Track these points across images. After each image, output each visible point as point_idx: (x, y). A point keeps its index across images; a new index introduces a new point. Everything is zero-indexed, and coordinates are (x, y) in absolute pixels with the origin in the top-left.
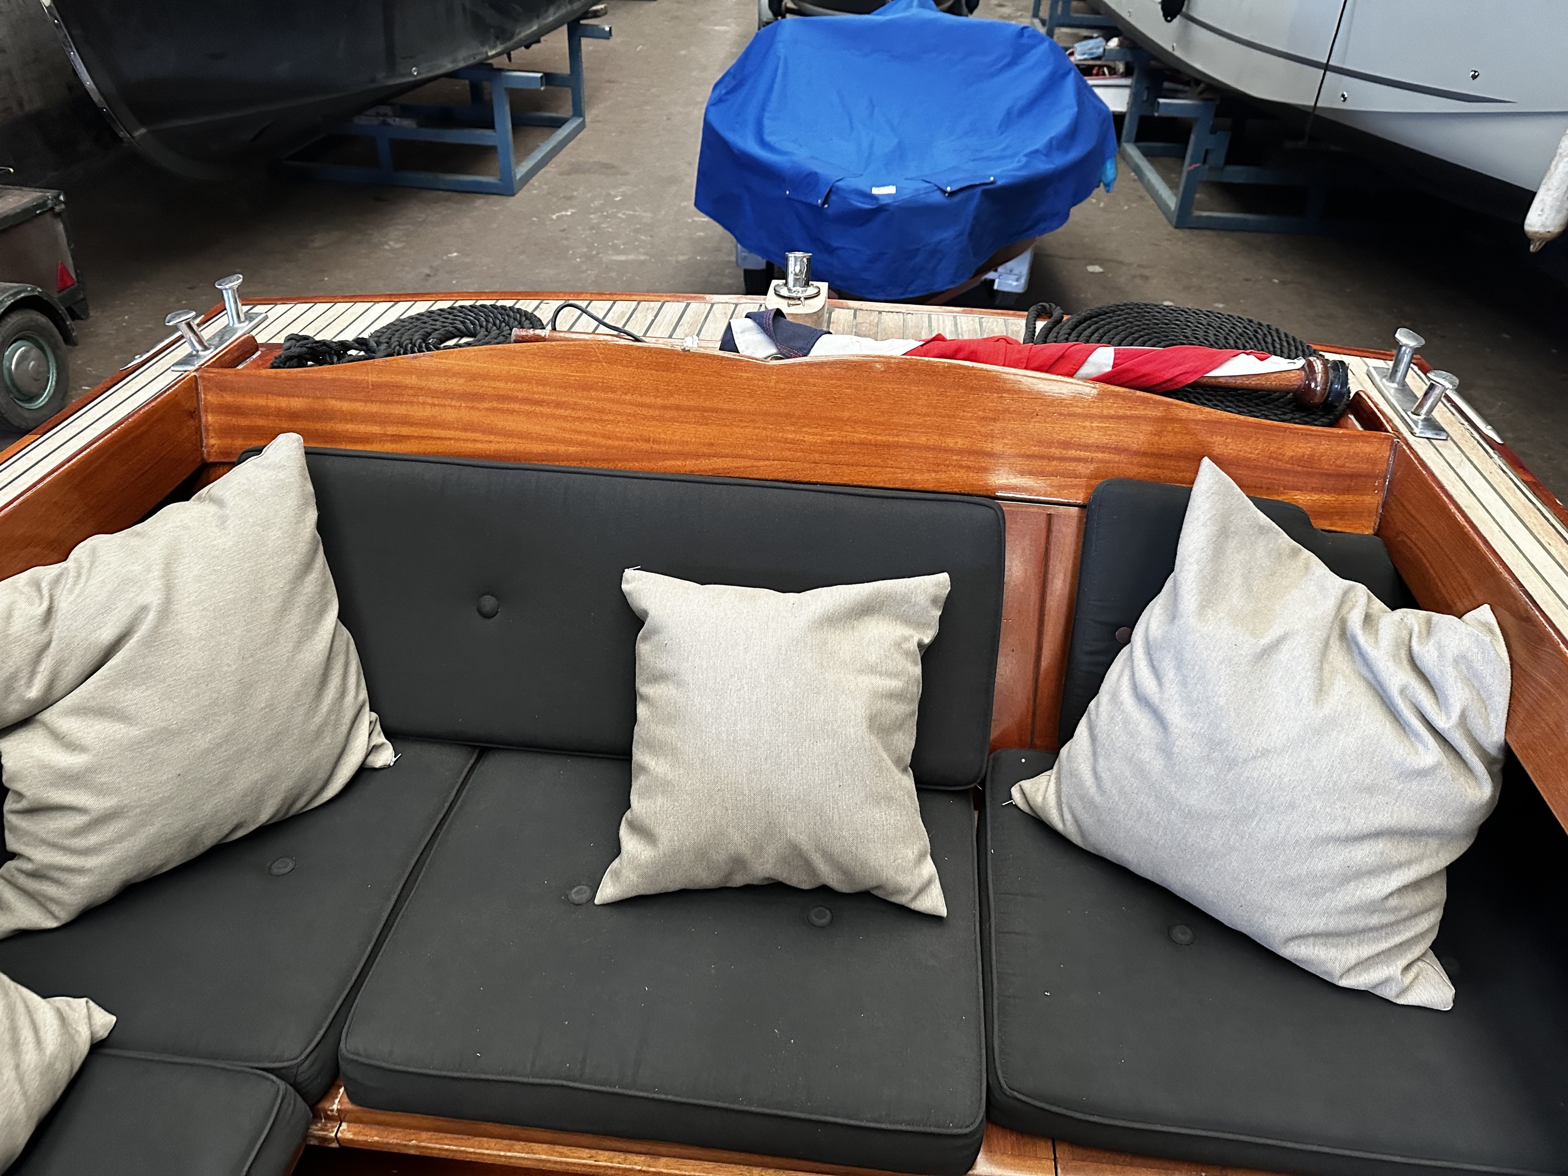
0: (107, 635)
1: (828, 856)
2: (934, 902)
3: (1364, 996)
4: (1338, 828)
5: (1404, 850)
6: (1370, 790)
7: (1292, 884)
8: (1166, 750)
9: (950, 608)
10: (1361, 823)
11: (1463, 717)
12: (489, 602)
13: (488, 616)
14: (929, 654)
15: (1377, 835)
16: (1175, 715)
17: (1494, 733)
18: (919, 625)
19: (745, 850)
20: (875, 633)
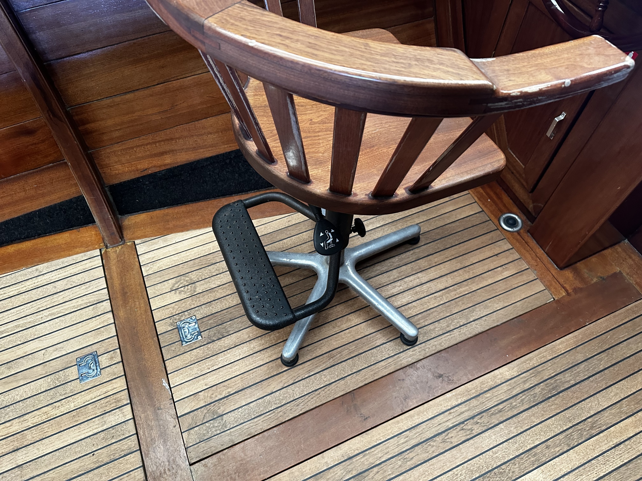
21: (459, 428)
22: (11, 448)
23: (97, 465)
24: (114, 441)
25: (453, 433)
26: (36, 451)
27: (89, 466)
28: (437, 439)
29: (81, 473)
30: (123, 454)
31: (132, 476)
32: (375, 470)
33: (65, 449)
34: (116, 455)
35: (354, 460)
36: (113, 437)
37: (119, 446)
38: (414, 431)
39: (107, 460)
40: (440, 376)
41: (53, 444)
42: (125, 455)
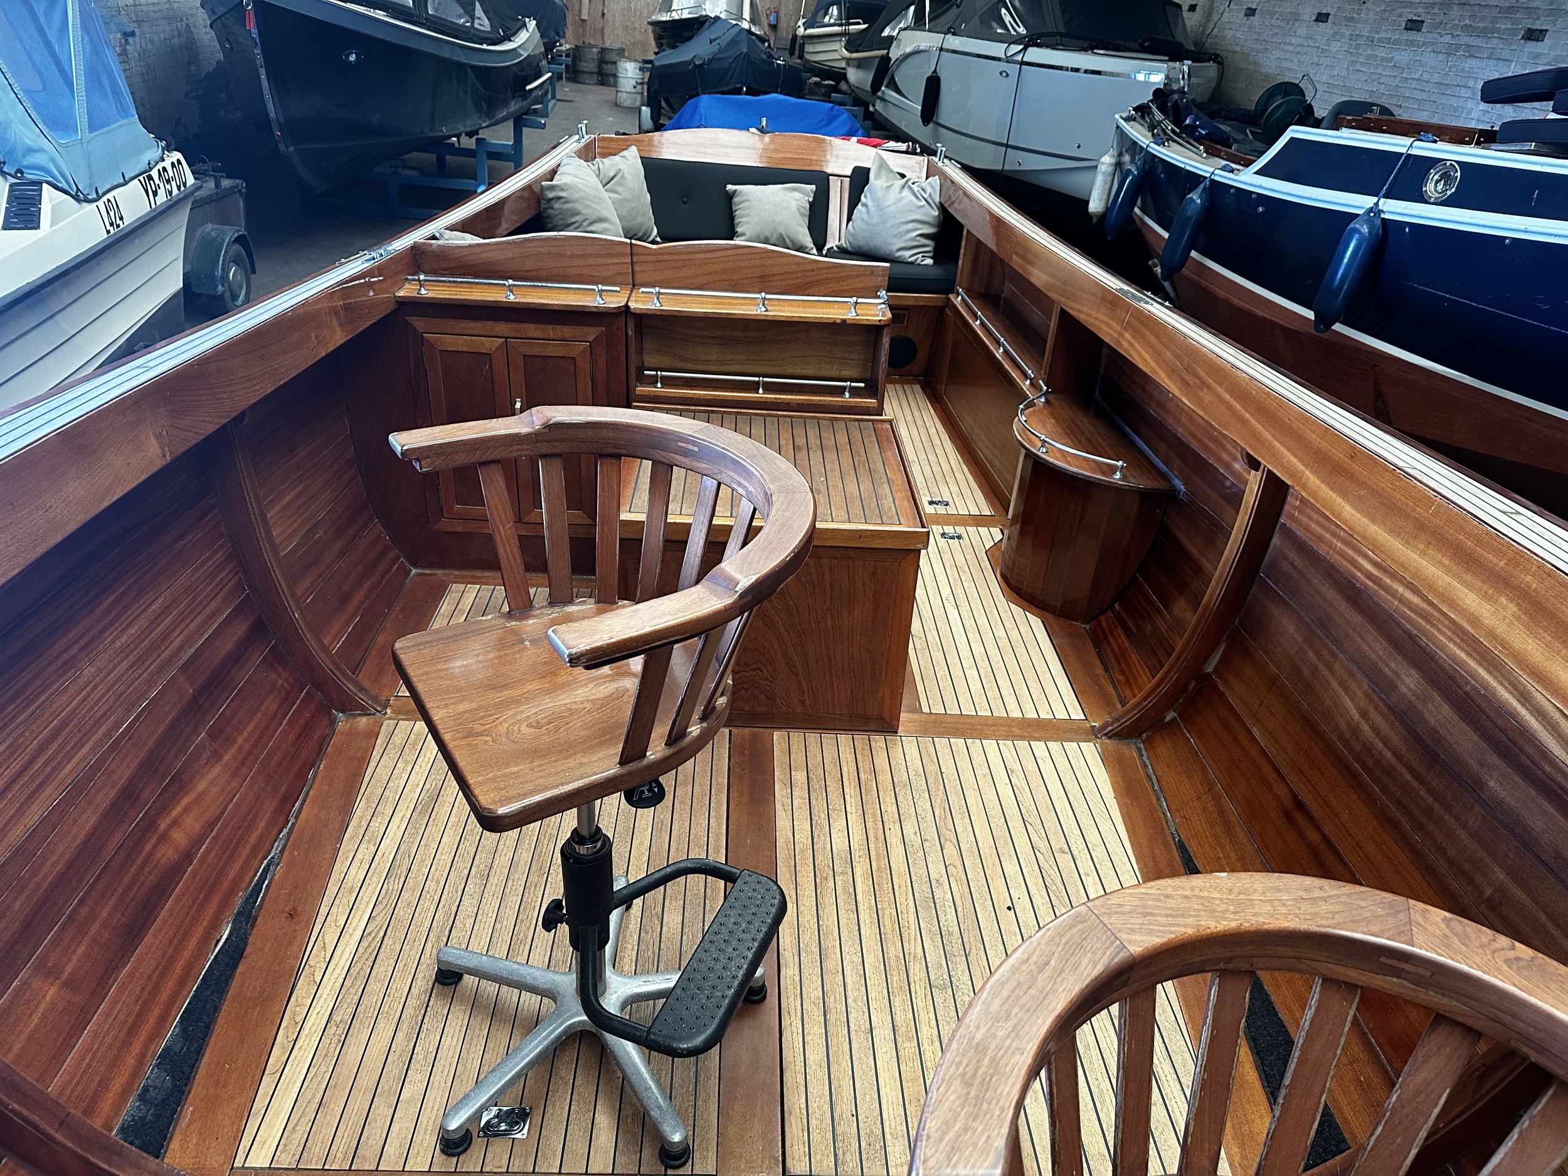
1: (789, 238)
3: (912, 263)
4: (902, 220)
5: (919, 226)
6: (911, 211)
7: (895, 236)
8: (868, 212)
9: (816, 193)
10: (910, 218)
11: (930, 195)
13: (684, 203)
14: (811, 204)
15: (913, 221)
16: (870, 204)
17: (937, 200)
18: (809, 197)
19: (769, 235)
20: (797, 195)
22: (898, 1023)
23: (836, 1117)
24: (863, 1144)
26: (884, 1049)
27: (839, 1107)
29: (834, 1096)
30: (840, 1153)
31: (802, 1158)
33: (875, 1083)
34: (841, 1144)
36: (870, 1145)
37: (853, 1150)
39: (839, 1130)
41: (886, 1070)
42: (835, 1155)
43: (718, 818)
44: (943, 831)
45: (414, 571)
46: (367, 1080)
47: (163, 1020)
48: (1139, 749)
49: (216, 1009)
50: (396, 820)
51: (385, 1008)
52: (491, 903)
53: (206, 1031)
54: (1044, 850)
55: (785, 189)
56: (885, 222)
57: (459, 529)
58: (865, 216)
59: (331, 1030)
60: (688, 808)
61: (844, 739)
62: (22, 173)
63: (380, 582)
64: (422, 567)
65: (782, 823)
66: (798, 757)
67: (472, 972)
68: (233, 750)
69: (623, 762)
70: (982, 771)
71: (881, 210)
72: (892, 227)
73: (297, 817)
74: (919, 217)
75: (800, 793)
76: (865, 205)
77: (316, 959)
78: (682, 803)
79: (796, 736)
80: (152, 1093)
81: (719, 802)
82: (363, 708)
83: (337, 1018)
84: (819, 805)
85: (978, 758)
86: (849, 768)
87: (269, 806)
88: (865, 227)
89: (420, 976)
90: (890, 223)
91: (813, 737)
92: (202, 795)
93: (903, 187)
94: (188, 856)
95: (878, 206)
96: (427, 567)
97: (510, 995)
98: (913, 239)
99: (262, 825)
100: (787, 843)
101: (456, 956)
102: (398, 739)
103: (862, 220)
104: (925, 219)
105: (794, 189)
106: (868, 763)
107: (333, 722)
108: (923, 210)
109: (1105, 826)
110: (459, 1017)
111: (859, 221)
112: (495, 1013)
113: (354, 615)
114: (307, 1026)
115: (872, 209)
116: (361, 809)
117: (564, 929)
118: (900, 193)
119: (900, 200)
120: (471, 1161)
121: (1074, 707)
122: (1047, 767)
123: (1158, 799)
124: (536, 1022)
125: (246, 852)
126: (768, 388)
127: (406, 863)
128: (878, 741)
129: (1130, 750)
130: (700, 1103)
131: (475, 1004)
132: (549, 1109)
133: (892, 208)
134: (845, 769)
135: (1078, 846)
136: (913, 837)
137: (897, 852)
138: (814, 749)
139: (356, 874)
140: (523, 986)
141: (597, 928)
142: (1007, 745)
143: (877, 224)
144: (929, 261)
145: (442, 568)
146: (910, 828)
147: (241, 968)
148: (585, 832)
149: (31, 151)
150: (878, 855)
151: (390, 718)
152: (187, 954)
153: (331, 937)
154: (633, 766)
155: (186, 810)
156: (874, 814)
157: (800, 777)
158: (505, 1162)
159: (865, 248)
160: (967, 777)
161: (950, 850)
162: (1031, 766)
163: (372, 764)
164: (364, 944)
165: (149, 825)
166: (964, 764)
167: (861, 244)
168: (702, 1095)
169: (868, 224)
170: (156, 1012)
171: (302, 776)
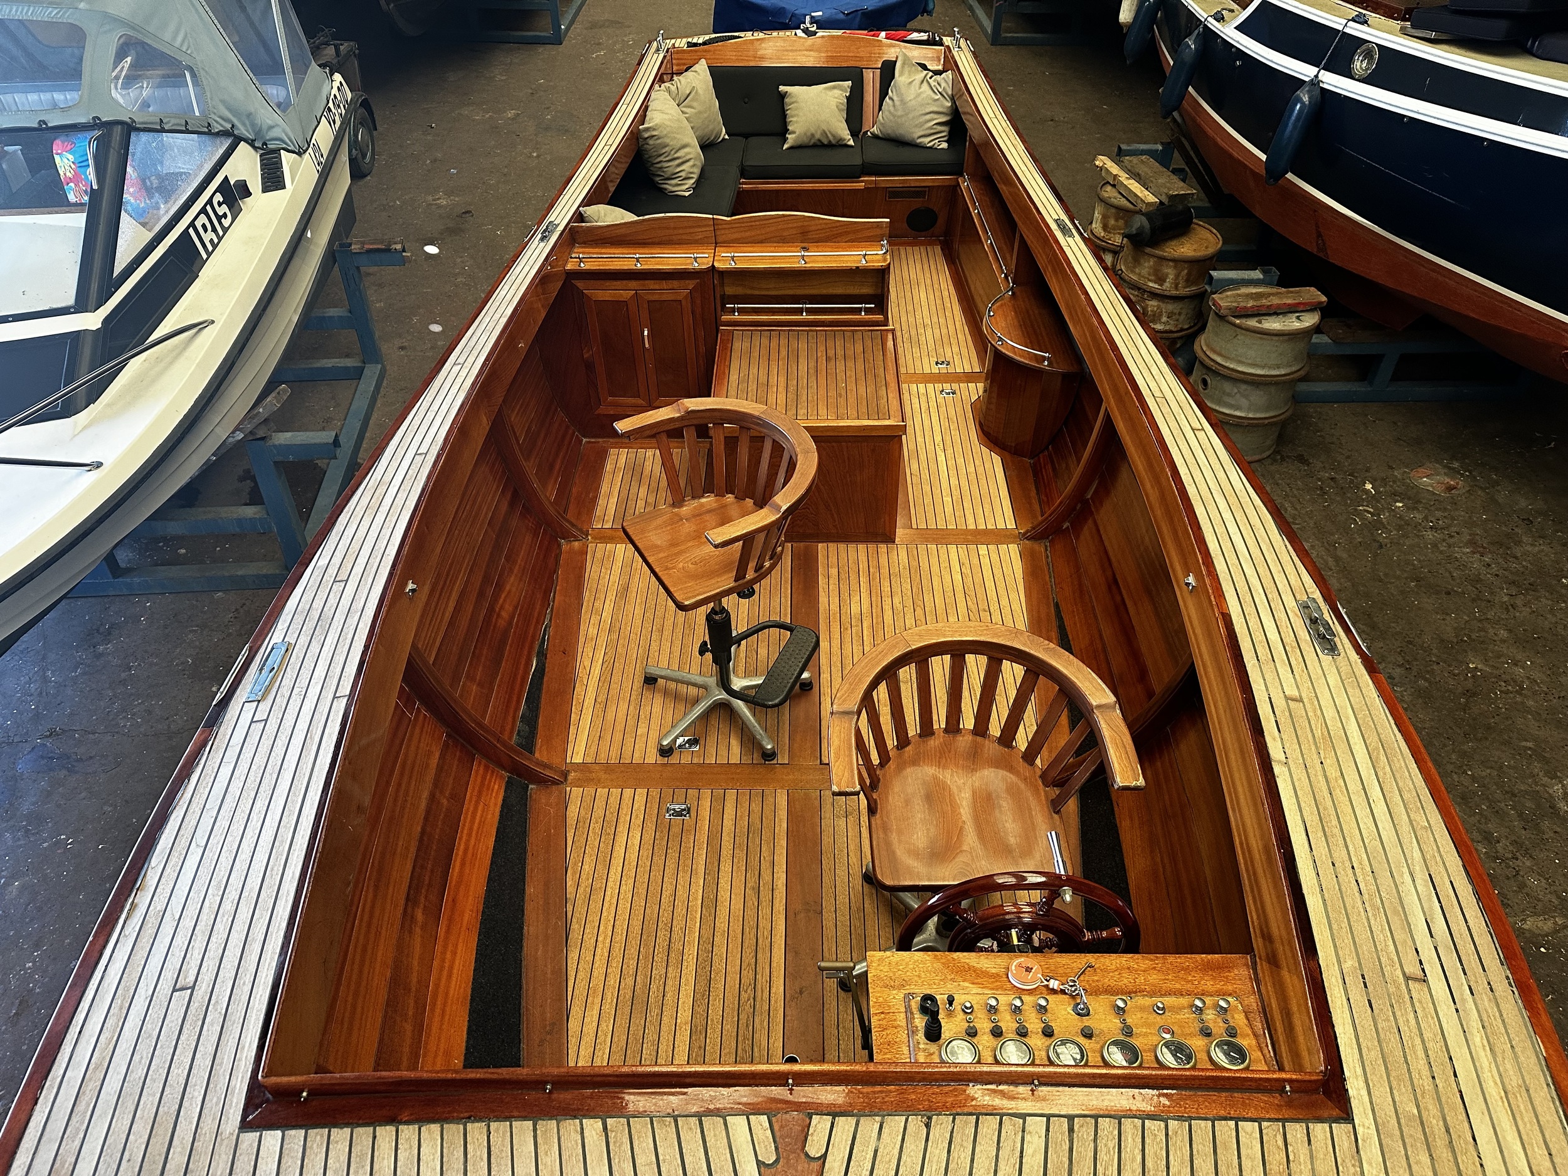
0: (688, 92)
1: (830, 136)
2: (851, 143)
3: (930, 148)
4: (924, 112)
5: (935, 116)
6: (928, 104)
7: (916, 126)
8: (894, 106)
9: (852, 89)
10: (928, 110)
11: (944, 88)
12: (746, 100)
13: (746, 103)
14: (848, 98)
15: (930, 113)
16: (895, 98)
17: (950, 93)
18: (847, 92)
20: (837, 92)
21: (753, 982)
25: (751, 975)
28: (754, 960)
32: (756, 904)
35: (770, 892)
38: (768, 945)
40: (801, 993)
43: (786, 597)
44: (916, 601)
45: (584, 440)
46: (620, 727)
47: (519, 702)
48: (1046, 546)
49: (539, 697)
50: (607, 602)
51: (621, 695)
52: (666, 645)
53: (538, 708)
54: (974, 610)
55: (826, 89)
56: (907, 114)
57: (612, 413)
58: (892, 109)
59: (598, 706)
60: (768, 592)
61: (862, 547)
62: (266, 145)
63: (567, 452)
64: (589, 437)
65: (823, 599)
66: (833, 559)
67: (662, 677)
68: (517, 567)
69: (735, 581)
70: (944, 564)
71: (905, 104)
72: (913, 118)
73: (554, 602)
74: (935, 109)
75: (833, 581)
76: (891, 98)
77: (582, 673)
78: (764, 589)
79: (832, 546)
80: (522, 733)
81: (786, 588)
82: (575, 536)
83: (599, 700)
84: (844, 587)
85: (943, 557)
86: (863, 566)
87: (539, 595)
88: (892, 118)
89: (636, 681)
90: (911, 116)
91: (842, 546)
92: (509, 592)
93: (923, 81)
94: (510, 623)
95: (902, 101)
96: (592, 437)
97: (683, 688)
98: (931, 128)
99: (538, 607)
100: (825, 610)
101: (653, 671)
102: (599, 555)
103: (890, 112)
104: (941, 110)
105: (834, 88)
106: (875, 562)
107: (559, 546)
108: (938, 103)
109: (1013, 595)
110: (658, 700)
111: (887, 113)
112: (676, 697)
113: (558, 477)
114: (586, 704)
115: (897, 103)
116: (587, 596)
117: (709, 656)
118: (920, 88)
119: (919, 95)
120: (674, 759)
121: (1010, 519)
122: (985, 561)
123: (1050, 577)
124: (696, 701)
125: (535, 620)
126: (810, 311)
127: (618, 625)
128: (883, 548)
129: (1039, 547)
130: (780, 735)
131: (666, 693)
132: (708, 738)
133: (913, 103)
134: (861, 566)
135: (994, 607)
136: (898, 605)
137: (888, 614)
138: (843, 555)
139: (593, 631)
140: (689, 683)
141: (726, 654)
142: (962, 549)
143: (902, 116)
144: (944, 145)
145: (602, 438)
146: (897, 600)
147: (545, 679)
148: (717, 609)
149: (271, 128)
150: (877, 615)
151: (591, 542)
152: (521, 672)
153: (587, 663)
154: (740, 582)
155: (505, 600)
156: (876, 593)
157: (834, 572)
158: (690, 759)
159: (893, 135)
160: (935, 569)
161: (919, 611)
162: (975, 561)
163: (588, 570)
164: (605, 666)
165: (491, 609)
166: (934, 560)
167: (889, 132)
168: (781, 731)
169: (894, 116)
170: (515, 699)
171: (551, 578)
